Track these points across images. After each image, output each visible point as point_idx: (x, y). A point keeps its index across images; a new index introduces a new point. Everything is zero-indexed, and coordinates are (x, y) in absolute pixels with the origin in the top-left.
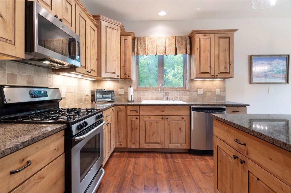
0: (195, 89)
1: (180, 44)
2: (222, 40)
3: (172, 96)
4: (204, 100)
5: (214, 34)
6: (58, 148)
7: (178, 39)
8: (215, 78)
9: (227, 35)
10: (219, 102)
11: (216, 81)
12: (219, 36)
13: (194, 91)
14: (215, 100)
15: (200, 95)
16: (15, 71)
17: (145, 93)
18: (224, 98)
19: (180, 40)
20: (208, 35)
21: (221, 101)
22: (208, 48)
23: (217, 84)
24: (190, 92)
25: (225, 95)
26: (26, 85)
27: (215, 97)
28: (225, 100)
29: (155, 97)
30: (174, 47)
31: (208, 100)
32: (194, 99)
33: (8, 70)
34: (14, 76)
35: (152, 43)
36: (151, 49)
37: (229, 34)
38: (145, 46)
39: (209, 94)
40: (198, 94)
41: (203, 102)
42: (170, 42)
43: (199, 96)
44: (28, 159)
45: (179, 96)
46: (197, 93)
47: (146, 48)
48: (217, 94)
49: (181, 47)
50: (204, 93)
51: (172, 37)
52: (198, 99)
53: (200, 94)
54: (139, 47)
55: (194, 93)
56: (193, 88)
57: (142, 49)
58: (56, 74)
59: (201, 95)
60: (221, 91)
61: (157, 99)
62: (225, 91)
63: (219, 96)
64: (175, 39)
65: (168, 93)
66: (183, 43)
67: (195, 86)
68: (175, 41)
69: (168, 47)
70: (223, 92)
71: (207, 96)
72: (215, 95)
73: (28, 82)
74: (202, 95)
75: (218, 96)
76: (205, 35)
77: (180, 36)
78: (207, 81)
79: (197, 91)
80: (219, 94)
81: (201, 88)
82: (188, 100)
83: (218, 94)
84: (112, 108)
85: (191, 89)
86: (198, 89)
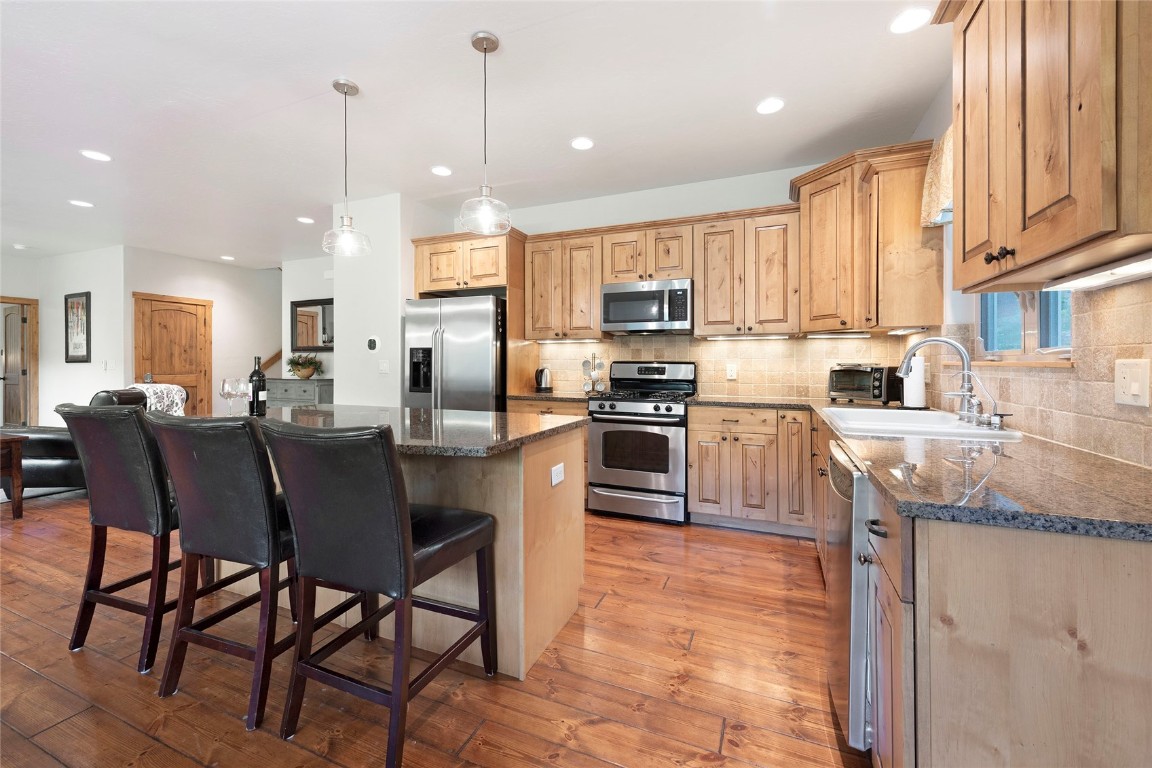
0: (1102, 363)
3: (1018, 402)
13: (1099, 378)
15: (1132, 409)
24: (1082, 384)
32: (1100, 440)
40: (1120, 395)
43: (1124, 416)
45: (1040, 404)
46: (1114, 395)
52: (1120, 445)
53: (1128, 400)
55: (1101, 393)
56: (1095, 354)
65: (1008, 381)
67: (1102, 336)
74: (1145, 410)
79: (1112, 374)
81: (1139, 354)
82: (1075, 441)
84: (781, 413)
85: (1084, 362)
86: (1118, 361)
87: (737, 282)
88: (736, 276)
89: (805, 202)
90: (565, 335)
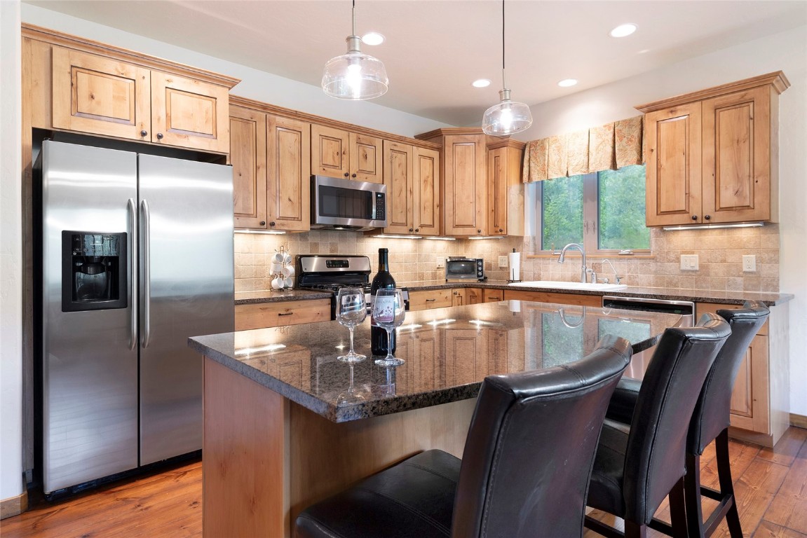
0: (672, 256)
1: (625, 140)
2: (724, 116)
3: (609, 273)
4: (702, 287)
5: (699, 103)
6: (322, 314)
7: (621, 128)
8: (702, 224)
9: (743, 97)
10: (755, 294)
11: (744, 231)
12: (716, 104)
13: (669, 261)
14: (738, 289)
15: (689, 271)
16: (317, 240)
17: (549, 263)
18: (775, 283)
19: (625, 131)
20: (681, 110)
21: (761, 292)
22: (681, 144)
23: (745, 240)
24: (659, 264)
25: (778, 272)
26: (329, 254)
27: (740, 280)
28: (776, 288)
29: (569, 274)
30: (610, 150)
31: (715, 288)
32: (670, 283)
33: (310, 240)
34: (316, 245)
35: (559, 149)
36: (556, 163)
37: (752, 90)
38: (545, 160)
39: (717, 270)
40: (683, 267)
41: (696, 291)
42: (600, 140)
43: (684, 274)
44: (292, 311)
45: (628, 272)
46: (680, 267)
47: (546, 162)
48: (745, 269)
49: (628, 148)
50: (701, 266)
51: (605, 126)
52: (682, 284)
53: (689, 268)
54: (532, 165)
55: (671, 267)
56: (668, 253)
57: (538, 168)
58: (370, 237)
59: (693, 271)
60: (759, 261)
61: (574, 279)
62: (777, 261)
63: (753, 275)
64: (612, 130)
65: (600, 264)
66: (632, 136)
67: (672, 246)
68: (611, 136)
69: (594, 154)
70: (768, 265)
71: (712, 274)
72: (741, 273)
73: (331, 251)
74: (696, 271)
75: (751, 276)
76: (672, 112)
77: (625, 120)
78: (710, 231)
79: (678, 260)
80: (754, 269)
81: (693, 253)
82: (654, 285)
83: (750, 270)
84: (454, 291)
85: (661, 256)
86: (682, 256)
87: (409, 192)
88: (408, 189)
89: (450, 147)
90: (273, 224)
